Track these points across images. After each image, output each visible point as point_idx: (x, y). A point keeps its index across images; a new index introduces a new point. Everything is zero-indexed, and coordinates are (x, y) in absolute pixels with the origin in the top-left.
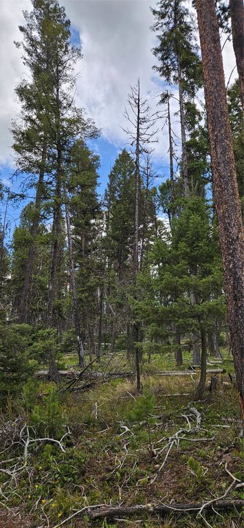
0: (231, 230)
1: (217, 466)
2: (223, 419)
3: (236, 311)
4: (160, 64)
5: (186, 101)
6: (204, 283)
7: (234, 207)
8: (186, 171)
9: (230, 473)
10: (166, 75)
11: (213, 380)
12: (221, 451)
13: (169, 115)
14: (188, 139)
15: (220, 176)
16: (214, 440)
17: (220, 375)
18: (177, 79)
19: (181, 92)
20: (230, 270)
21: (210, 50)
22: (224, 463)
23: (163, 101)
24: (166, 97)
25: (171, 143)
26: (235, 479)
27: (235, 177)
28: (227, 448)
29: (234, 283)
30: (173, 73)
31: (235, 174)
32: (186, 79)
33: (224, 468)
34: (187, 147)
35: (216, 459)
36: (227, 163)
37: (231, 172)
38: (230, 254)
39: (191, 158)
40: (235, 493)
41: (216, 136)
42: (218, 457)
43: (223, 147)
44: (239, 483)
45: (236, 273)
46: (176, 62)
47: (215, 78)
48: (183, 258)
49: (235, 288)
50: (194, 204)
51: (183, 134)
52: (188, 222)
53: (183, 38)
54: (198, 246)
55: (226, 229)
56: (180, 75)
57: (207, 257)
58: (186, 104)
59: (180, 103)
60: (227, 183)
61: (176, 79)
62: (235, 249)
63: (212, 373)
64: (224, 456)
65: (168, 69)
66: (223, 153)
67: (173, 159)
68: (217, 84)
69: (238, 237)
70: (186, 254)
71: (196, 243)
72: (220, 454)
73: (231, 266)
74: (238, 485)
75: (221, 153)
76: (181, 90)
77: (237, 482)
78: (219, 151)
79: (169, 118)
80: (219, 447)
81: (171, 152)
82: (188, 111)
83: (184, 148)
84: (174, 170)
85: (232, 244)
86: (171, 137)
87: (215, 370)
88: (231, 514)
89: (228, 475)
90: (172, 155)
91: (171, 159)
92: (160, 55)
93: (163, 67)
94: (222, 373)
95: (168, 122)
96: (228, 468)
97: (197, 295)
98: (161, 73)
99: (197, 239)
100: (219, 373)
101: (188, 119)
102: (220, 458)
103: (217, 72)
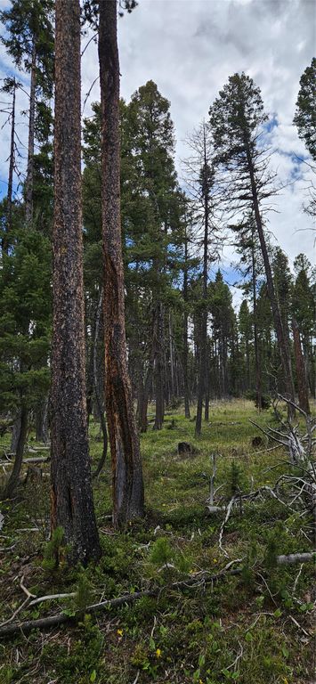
0: (68, 281)
1: (10, 582)
2: (33, 521)
3: (62, 384)
4: (8, 36)
5: (39, 100)
6: (32, 345)
7: (76, 253)
8: (30, 194)
9: (24, 589)
10: (15, 55)
11: (30, 471)
12: (19, 561)
13: (13, 112)
14: (37, 152)
15: (62, 210)
16: (13, 549)
17: (42, 464)
18: (31, 65)
19: (34, 86)
20: (61, 331)
21: (66, 43)
22: (20, 578)
23: (6, 89)
24: (11, 85)
25: (12, 150)
26: (29, 594)
27: (80, 215)
28: (28, 557)
29: (64, 348)
30: (25, 56)
31: (81, 212)
32: (42, 70)
33: (19, 583)
34: (35, 162)
35: (11, 573)
36: (73, 195)
37: (76, 208)
38: (64, 312)
39: (38, 178)
40: (26, 613)
41: (63, 156)
42: (14, 570)
43: (70, 173)
44: (35, 599)
45: (68, 337)
46: (31, 42)
47: (68, 82)
48: (9, 310)
49: (64, 354)
50: (31, 239)
51: (31, 144)
52: (20, 262)
53: (43, 14)
54: (30, 296)
55: (62, 279)
56: (34, 62)
57: (41, 312)
58: (39, 104)
59: (31, 100)
60: (69, 221)
61: (28, 65)
62: (70, 306)
63: (32, 462)
64: (22, 567)
65: (18, 46)
66: (69, 181)
67: (14, 174)
68: (71, 90)
69: (75, 291)
70: (13, 304)
71: (28, 293)
72: (16, 566)
73: (62, 327)
74: (33, 602)
75: (66, 181)
76: (34, 84)
77: (32, 599)
78: (64, 177)
79: (13, 117)
80: (18, 557)
81: (12, 163)
82: (41, 114)
83: (30, 163)
84: (14, 189)
85: (67, 300)
86: (13, 143)
87: (37, 459)
88: (16, 642)
89: (23, 591)
90: (12, 167)
91: (11, 172)
92: (9, 23)
93: (12, 42)
94: (45, 461)
95: (11, 120)
96: (24, 583)
97: (24, 360)
98: (9, 48)
99: (31, 286)
100: (40, 462)
101: (40, 126)
102: (16, 571)
103: (72, 75)
